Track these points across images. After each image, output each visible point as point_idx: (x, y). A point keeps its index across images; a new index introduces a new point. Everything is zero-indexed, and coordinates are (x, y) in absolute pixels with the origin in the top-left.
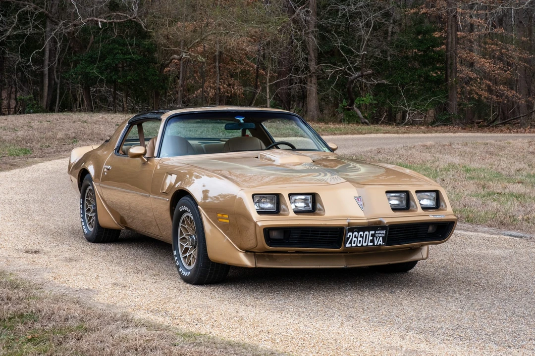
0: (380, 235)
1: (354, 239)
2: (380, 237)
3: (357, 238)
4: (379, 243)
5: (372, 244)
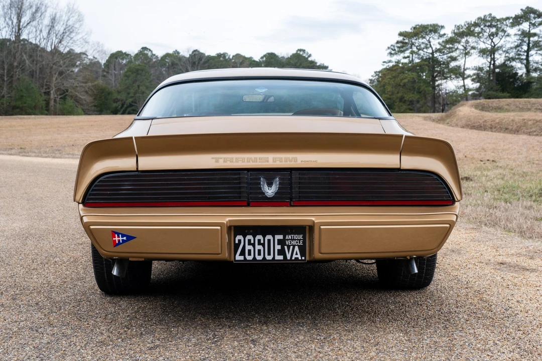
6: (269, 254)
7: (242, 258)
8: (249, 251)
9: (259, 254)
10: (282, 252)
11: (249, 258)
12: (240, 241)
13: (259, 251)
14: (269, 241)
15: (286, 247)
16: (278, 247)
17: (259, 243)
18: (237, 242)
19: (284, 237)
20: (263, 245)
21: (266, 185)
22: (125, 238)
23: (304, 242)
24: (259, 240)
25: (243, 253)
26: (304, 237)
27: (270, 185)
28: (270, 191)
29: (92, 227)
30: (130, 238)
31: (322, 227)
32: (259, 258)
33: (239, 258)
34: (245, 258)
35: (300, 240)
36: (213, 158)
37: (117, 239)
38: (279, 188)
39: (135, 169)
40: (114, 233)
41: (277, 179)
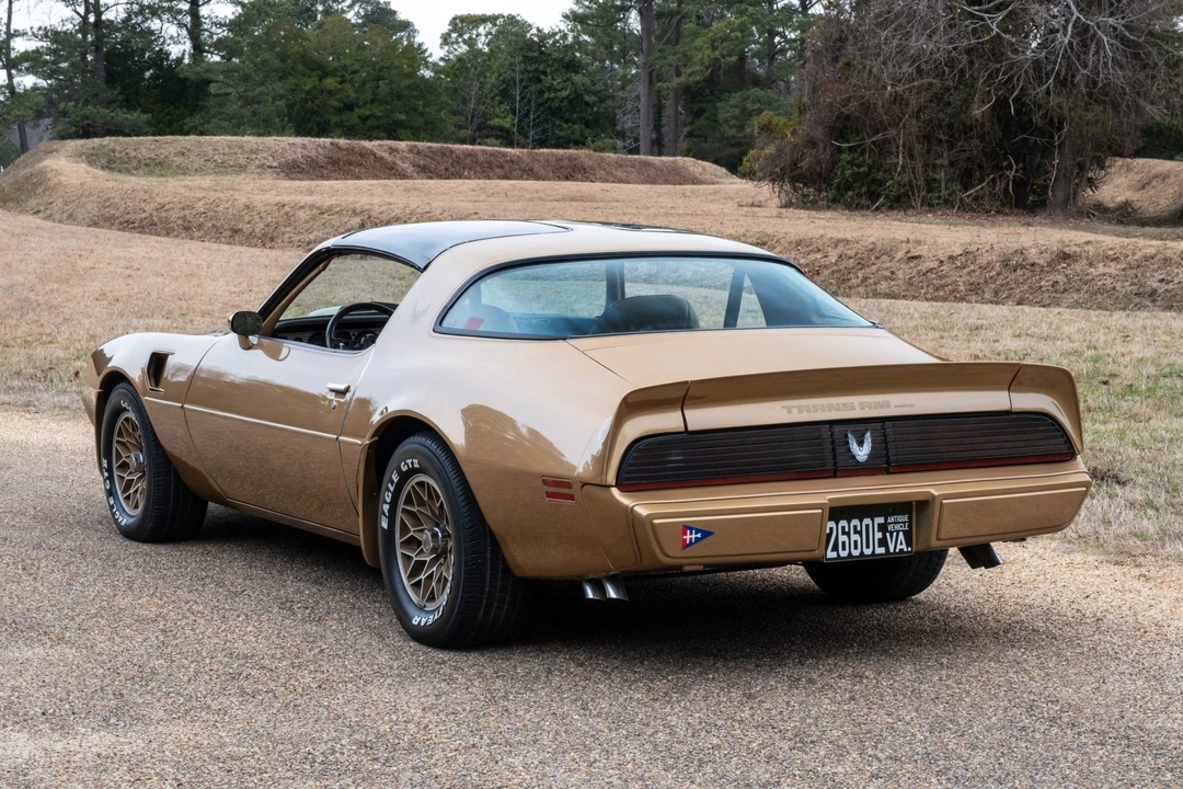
6: (868, 547)
7: (834, 555)
8: (844, 543)
9: (856, 548)
10: (883, 542)
11: (844, 554)
12: (831, 529)
13: (856, 542)
14: (867, 526)
15: (888, 534)
16: (879, 535)
17: (856, 532)
18: (828, 531)
19: (886, 520)
20: (860, 533)
21: (855, 444)
22: (699, 535)
23: (910, 526)
24: (855, 527)
25: (835, 548)
26: (910, 518)
27: (861, 443)
28: (862, 452)
29: (656, 521)
30: (706, 534)
31: (944, 501)
32: (856, 553)
33: (831, 555)
34: (838, 554)
35: (904, 523)
36: (783, 407)
37: (688, 537)
38: (872, 447)
39: (683, 430)
40: (686, 528)
41: (868, 434)
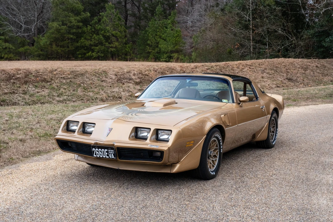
0: (111, 152)
1: (97, 153)
2: (111, 154)
3: (99, 152)
4: (112, 157)
5: (108, 157)
